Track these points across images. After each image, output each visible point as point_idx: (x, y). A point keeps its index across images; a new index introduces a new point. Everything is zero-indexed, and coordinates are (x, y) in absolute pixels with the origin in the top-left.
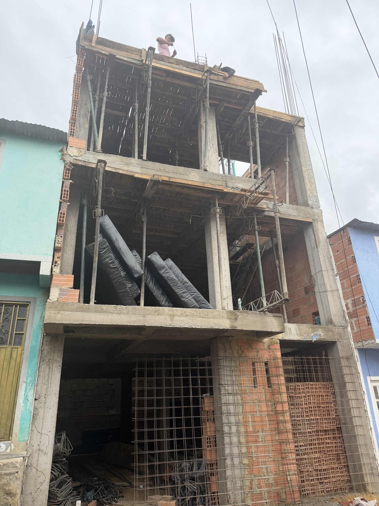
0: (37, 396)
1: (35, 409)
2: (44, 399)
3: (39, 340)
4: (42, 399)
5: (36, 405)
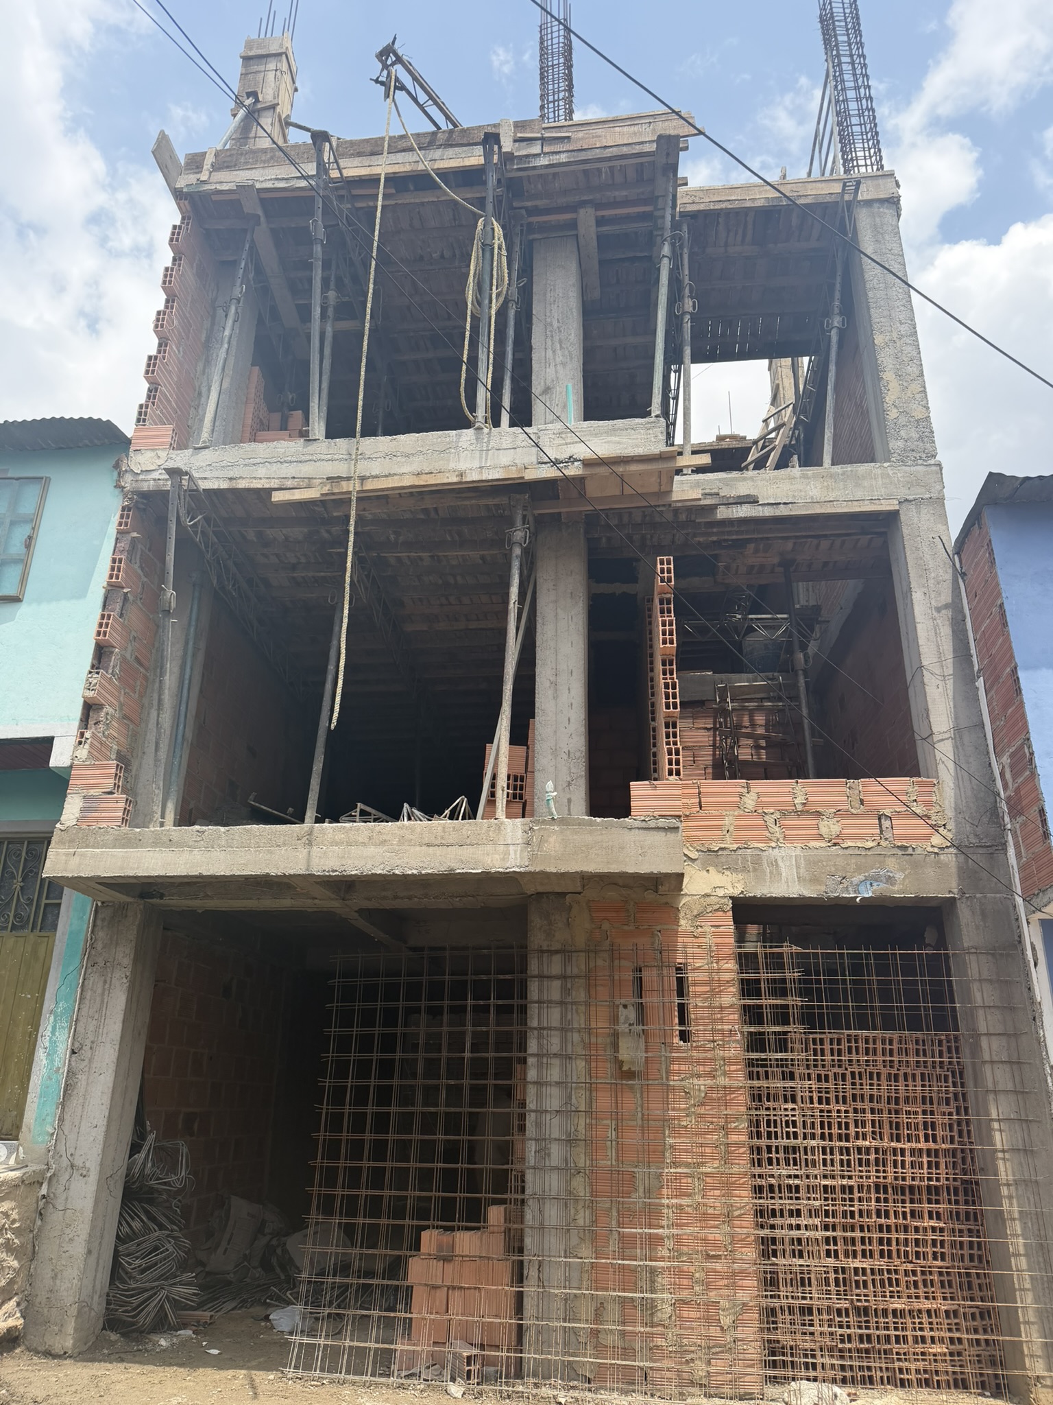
0: (77, 1045)
1: (71, 1073)
2: (89, 1053)
3: (86, 917)
4: (86, 1052)
5: (73, 1064)
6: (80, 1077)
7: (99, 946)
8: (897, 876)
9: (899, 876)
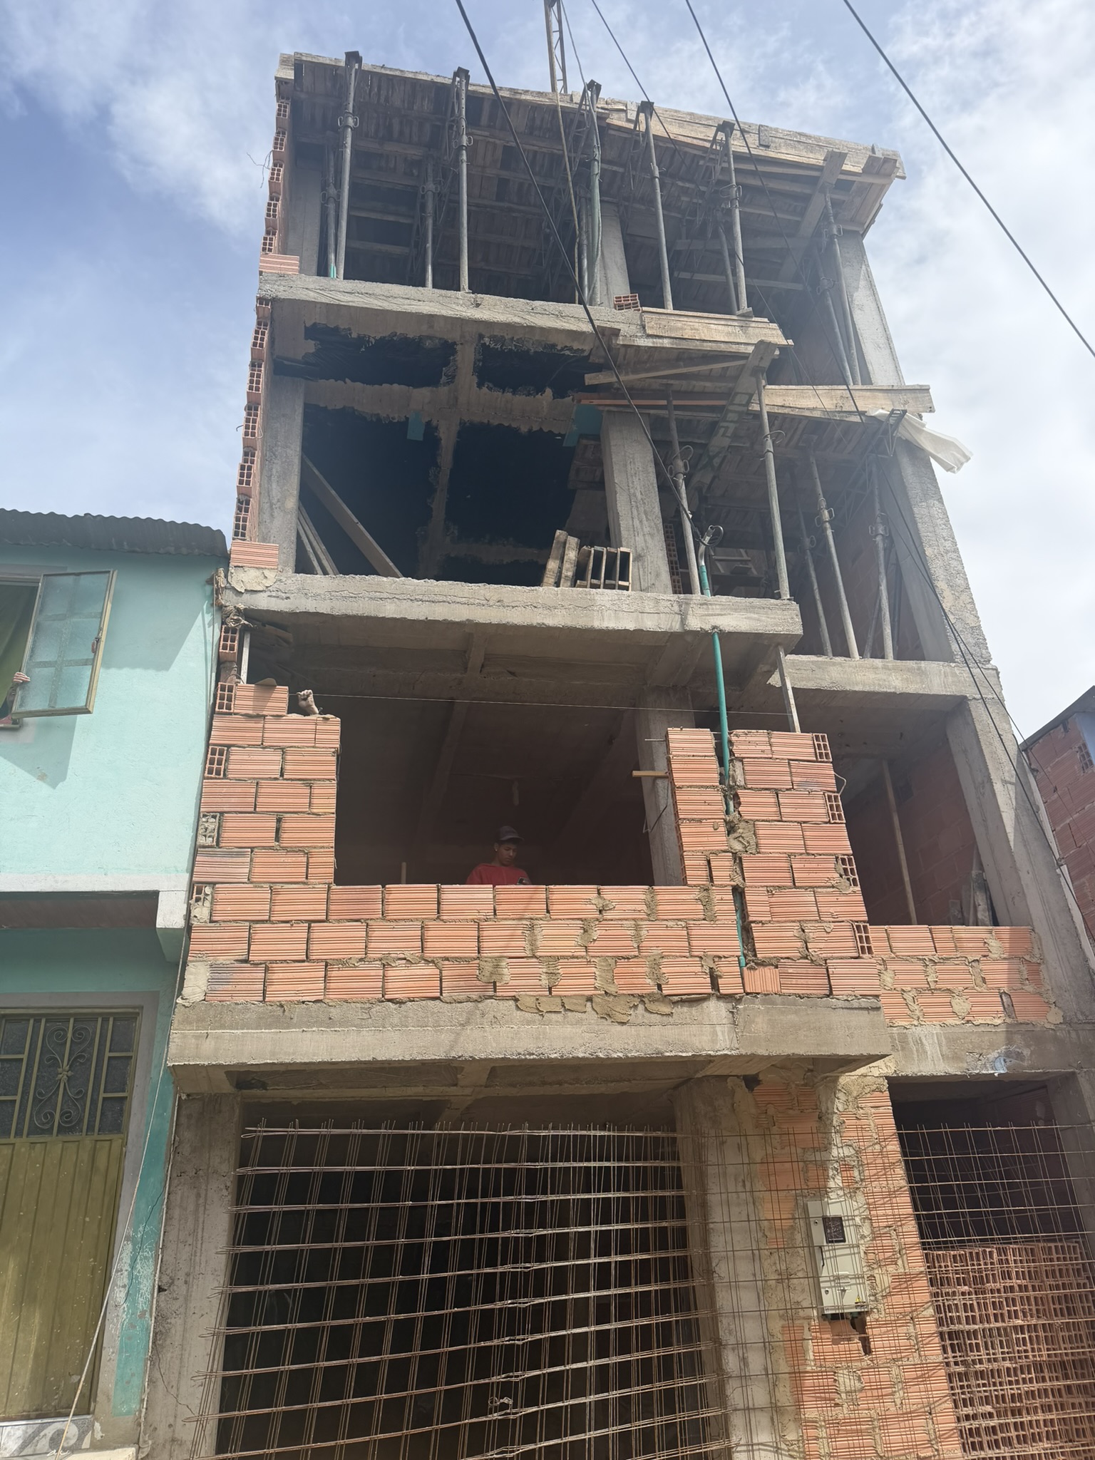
0: (166, 1279)
1: (161, 1318)
2: (184, 1287)
3: (167, 1114)
4: (180, 1288)
5: (162, 1305)
6: (173, 1321)
7: (186, 1149)
8: (1025, 1053)
9: (1026, 1052)
